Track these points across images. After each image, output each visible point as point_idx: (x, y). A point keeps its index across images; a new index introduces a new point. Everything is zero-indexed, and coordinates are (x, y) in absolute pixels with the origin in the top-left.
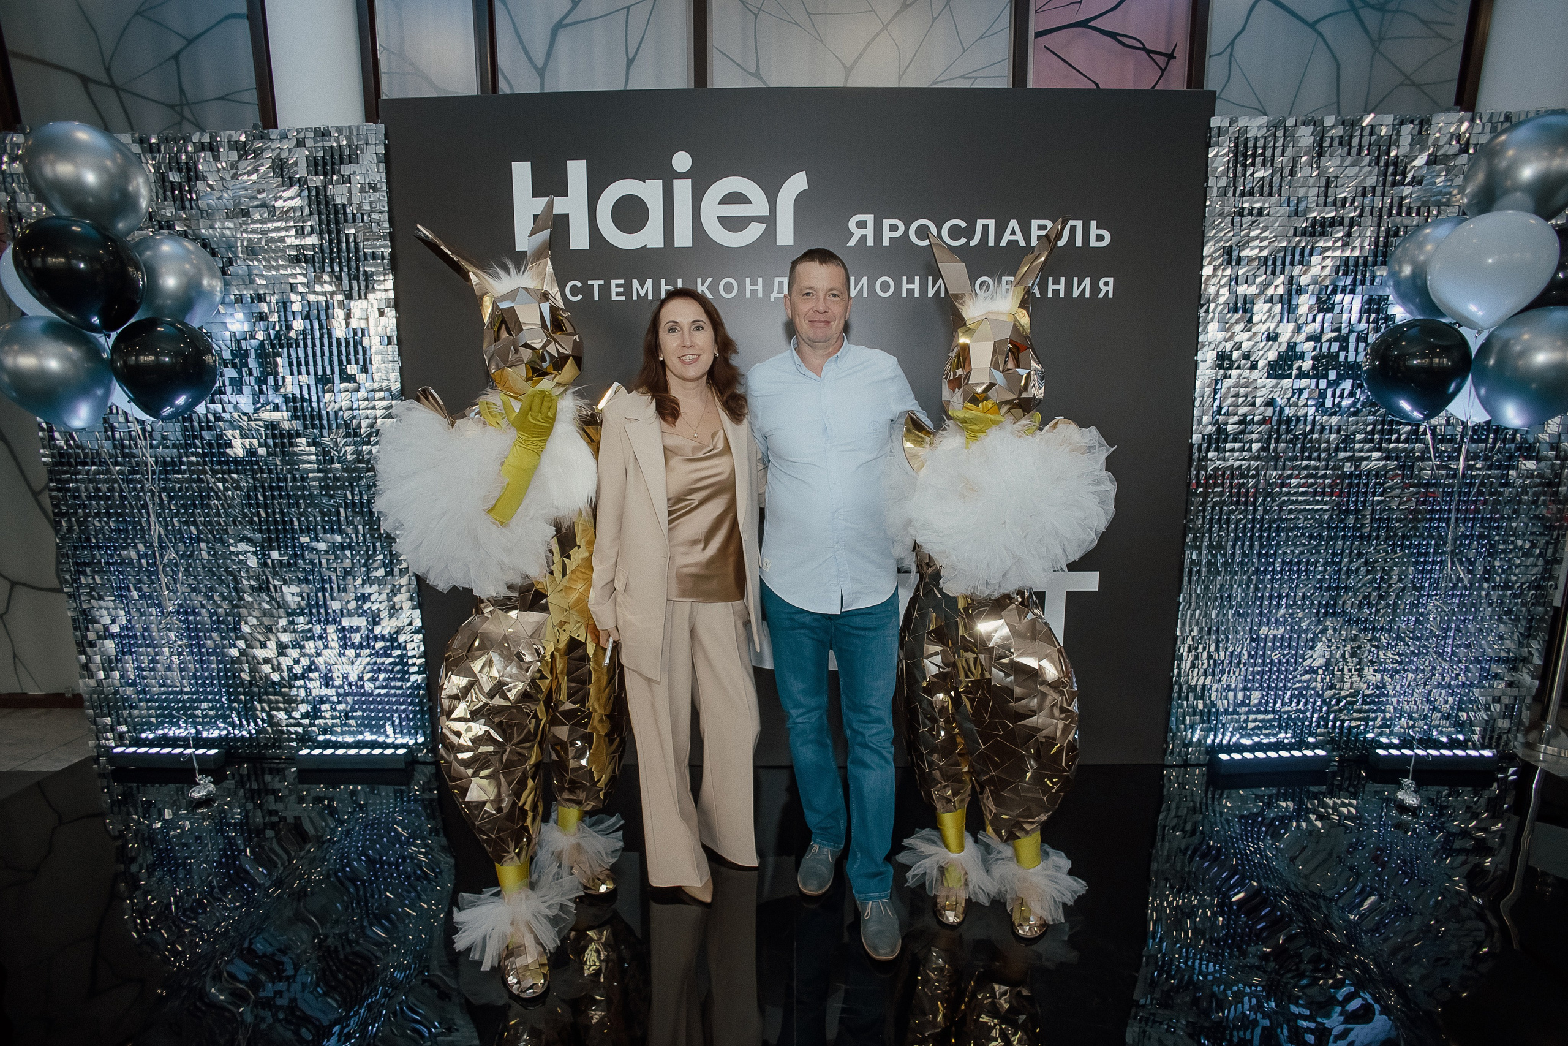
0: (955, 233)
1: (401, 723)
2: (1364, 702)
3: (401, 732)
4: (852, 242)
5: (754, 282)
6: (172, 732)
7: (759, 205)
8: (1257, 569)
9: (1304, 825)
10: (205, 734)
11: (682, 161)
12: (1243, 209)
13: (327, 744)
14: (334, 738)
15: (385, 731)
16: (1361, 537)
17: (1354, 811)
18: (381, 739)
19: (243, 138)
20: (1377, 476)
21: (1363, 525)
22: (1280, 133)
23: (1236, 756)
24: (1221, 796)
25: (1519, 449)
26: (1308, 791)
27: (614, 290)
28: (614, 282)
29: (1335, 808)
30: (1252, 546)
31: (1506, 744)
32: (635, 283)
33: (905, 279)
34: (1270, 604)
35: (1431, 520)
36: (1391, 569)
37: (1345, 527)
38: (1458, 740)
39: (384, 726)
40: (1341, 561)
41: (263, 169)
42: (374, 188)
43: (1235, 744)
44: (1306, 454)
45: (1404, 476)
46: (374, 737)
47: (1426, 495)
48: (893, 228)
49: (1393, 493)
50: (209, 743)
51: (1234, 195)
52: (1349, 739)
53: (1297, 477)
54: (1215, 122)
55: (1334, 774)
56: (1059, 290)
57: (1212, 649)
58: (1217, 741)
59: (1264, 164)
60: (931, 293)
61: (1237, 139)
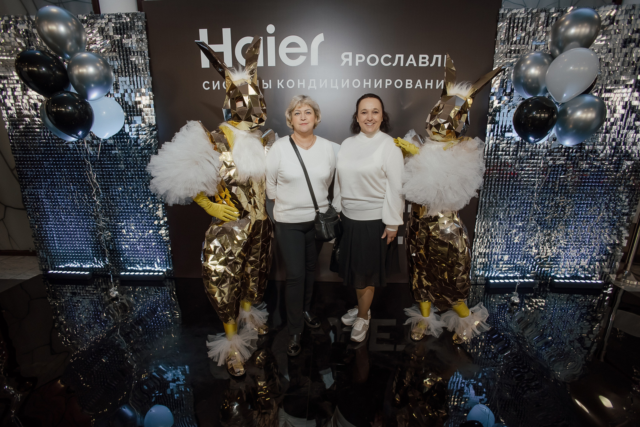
0: (386, 60)
1: (160, 263)
2: (551, 261)
3: (161, 266)
4: (343, 64)
5: (301, 81)
6: (72, 265)
7: (303, 48)
8: (510, 205)
9: (523, 309)
10: (84, 266)
11: (271, 29)
12: (511, 50)
13: (131, 271)
14: (134, 268)
15: (154, 266)
16: (554, 192)
17: (544, 304)
18: (153, 269)
19: (85, 18)
20: (562, 167)
21: (555, 188)
22: (530, 16)
23: (497, 281)
24: (490, 297)
25: (624, 156)
26: (526, 296)
29: (536, 303)
30: (508, 196)
31: (608, 278)
33: (365, 80)
34: (514, 219)
35: (584, 186)
36: (566, 206)
37: (547, 188)
38: (588, 277)
39: (154, 263)
40: (545, 203)
41: (94, 32)
42: (142, 40)
43: (497, 277)
44: (533, 157)
45: (573, 167)
46: (150, 268)
47: (582, 175)
48: (360, 58)
49: (569, 174)
50: (85, 270)
51: (508, 44)
52: (543, 275)
53: (529, 167)
54: (502, 11)
55: (537, 289)
56: (430, 85)
57: (489, 237)
58: (489, 275)
59: (521, 30)
60: (376, 86)
61: (510, 19)
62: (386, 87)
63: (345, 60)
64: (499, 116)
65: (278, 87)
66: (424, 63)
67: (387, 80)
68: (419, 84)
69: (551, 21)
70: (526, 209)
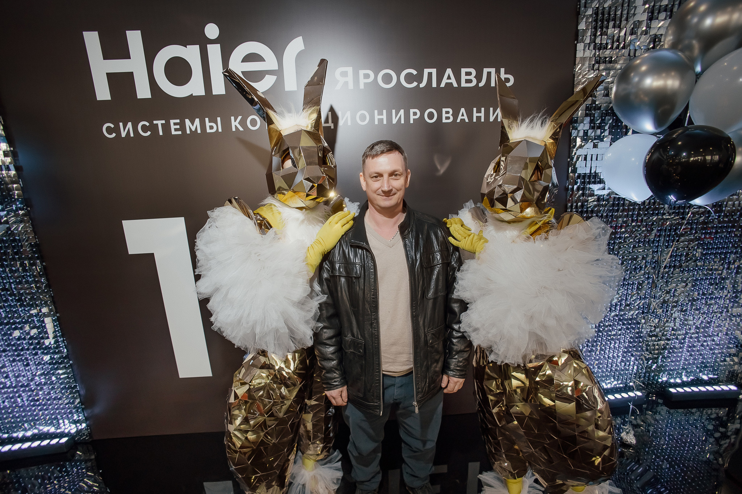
0: (409, 78)
2: (662, 361)
4: (339, 87)
7: (270, 62)
11: (212, 30)
12: (598, 58)
27: (173, 127)
28: (172, 122)
32: (187, 121)
38: (714, 379)
48: (366, 76)
51: (594, 49)
52: (653, 383)
56: (480, 117)
60: (395, 121)
61: (598, 8)
62: (412, 122)
63: (342, 80)
64: (585, 159)
65: (234, 129)
66: (470, 81)
67: (412, 111)
68: (463, 115)
69: (657, 12)
70: (627, 293)
